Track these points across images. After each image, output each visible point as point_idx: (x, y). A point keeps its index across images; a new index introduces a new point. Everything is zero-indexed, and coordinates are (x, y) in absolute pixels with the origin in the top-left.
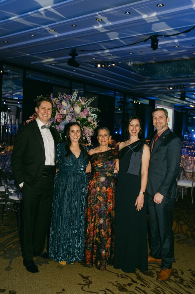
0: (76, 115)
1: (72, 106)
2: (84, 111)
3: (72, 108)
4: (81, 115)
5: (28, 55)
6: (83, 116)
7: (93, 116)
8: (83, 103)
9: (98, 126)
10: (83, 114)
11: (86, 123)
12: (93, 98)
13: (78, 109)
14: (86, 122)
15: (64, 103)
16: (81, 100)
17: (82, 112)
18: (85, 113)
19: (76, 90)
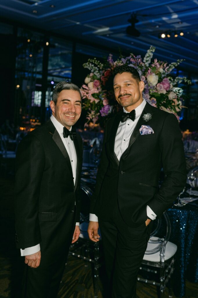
0: (151, 88)
1: (145, 73)
2: (163, 81)
4: (158, 88)
5: (78, 23)
6: (162, 89)
7: (177, 91)
8: (161, 70)
9: (184, 107)
10: (163, 87)
11: (164, 103)
12: (177, 62)
13: (153, 79)
14: (164, 100)
16: (157, 64)
17: (160, 83)
18: (165, 86)
19: (152, 47)
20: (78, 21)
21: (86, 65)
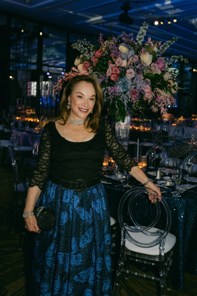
0: (145, 67)
1: (138, 52)
2: (158, 61)
3: (136, 56)
4: (153, 68)
5: (71, 12)
6: (156, 69)
7: (173, 72)
8: (156, 49)
9: (180, 88)
10: (157, 67)
11: (159, 84)
12: (172, 40)
13: (147, 59)
14: (159, 82)
15: (123, 48)
16: (151, 42)
17: (155, 63)
18: (159, 65)
19: (145, 23)
20: (71, 11)
21: (75, 45)
